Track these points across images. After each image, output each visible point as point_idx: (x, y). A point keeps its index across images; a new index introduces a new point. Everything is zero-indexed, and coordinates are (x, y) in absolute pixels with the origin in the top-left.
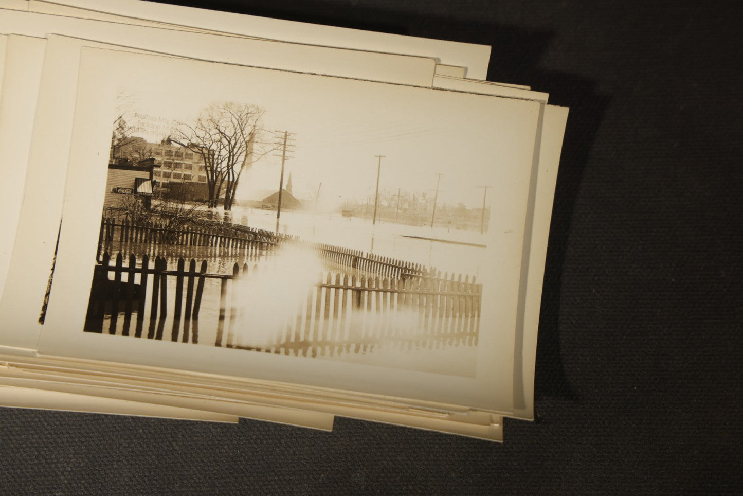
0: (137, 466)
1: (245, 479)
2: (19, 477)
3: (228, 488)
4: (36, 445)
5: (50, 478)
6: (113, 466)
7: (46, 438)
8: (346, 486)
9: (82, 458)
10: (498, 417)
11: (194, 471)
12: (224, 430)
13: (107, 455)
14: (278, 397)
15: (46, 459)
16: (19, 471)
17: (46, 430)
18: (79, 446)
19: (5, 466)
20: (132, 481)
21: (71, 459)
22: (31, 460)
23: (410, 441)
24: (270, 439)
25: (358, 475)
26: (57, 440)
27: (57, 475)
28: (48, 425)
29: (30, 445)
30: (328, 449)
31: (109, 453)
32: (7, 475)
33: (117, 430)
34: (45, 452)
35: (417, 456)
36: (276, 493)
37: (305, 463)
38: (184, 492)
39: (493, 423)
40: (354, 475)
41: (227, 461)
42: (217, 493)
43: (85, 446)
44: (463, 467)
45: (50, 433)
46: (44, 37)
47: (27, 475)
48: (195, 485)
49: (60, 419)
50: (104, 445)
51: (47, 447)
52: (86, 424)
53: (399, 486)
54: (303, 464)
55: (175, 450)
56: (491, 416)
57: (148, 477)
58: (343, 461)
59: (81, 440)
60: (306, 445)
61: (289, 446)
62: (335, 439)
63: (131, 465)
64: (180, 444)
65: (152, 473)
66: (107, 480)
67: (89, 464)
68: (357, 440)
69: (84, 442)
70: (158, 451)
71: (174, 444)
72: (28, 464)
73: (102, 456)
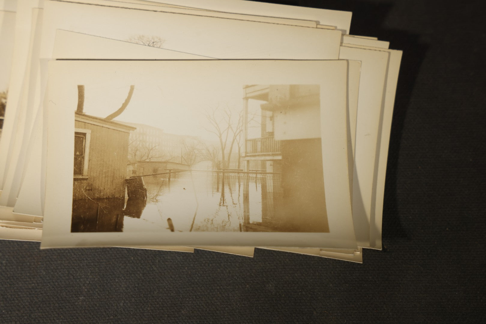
0: (130, 280)
1: (199, 288)
2: (57, 287)
3: (187, 294)
4: (67, 267)
5: (76, 288)
6: (115, 281)
7: (73, 263)
8: (263, 292)
9: (96, 275)
10: (359, 248)
11: (166, 284)
12: (185, 257)
13: (112, 274)
15: (73, 276)
16: (57, 283)
17: (73, 258)
18: (94, 268)
19: (48, 280)
20: (128, 290)
21: (89, 276)
22: (64, 277)
23: (303, 264)
24: (214, 263)
25: (270, 285)
26: (80, 264)
27: (80, 286)
29: (63, 267)
30: (251, 269)
31: (113, 272)
32: (50, 286)
33: (117, 258)
34: (73, 271)
35: (308, 273)
36: (218, 297)
38: (160, 296)
39: (356, 252)
40: (267, 286)
41: (187, 277)
42: (181, 297)
43: (98, 268)
44: (337, 280)
45: (75, 260)
47: (62, 286)
48: (167, 292)
50: (109, 267)
51: (74, 268)
52: (98, 254)
53: (296, 292)
54: (235, 279)
55: (154, 270)
57: (137, 287)
58: (260, 277)
59: (95, 264)
60: (237, 267)
61: (226, 268)
62: (255, 263)
63: (127, 280)
64: (157, 266)
65: (140, 285)
66: (111, 289)
67: (100, 279)
68: (269, 264)
69: (97, 265)
70: (143, 271)
71: (153, 266)
72: (62, 279)
73: (108, 274)
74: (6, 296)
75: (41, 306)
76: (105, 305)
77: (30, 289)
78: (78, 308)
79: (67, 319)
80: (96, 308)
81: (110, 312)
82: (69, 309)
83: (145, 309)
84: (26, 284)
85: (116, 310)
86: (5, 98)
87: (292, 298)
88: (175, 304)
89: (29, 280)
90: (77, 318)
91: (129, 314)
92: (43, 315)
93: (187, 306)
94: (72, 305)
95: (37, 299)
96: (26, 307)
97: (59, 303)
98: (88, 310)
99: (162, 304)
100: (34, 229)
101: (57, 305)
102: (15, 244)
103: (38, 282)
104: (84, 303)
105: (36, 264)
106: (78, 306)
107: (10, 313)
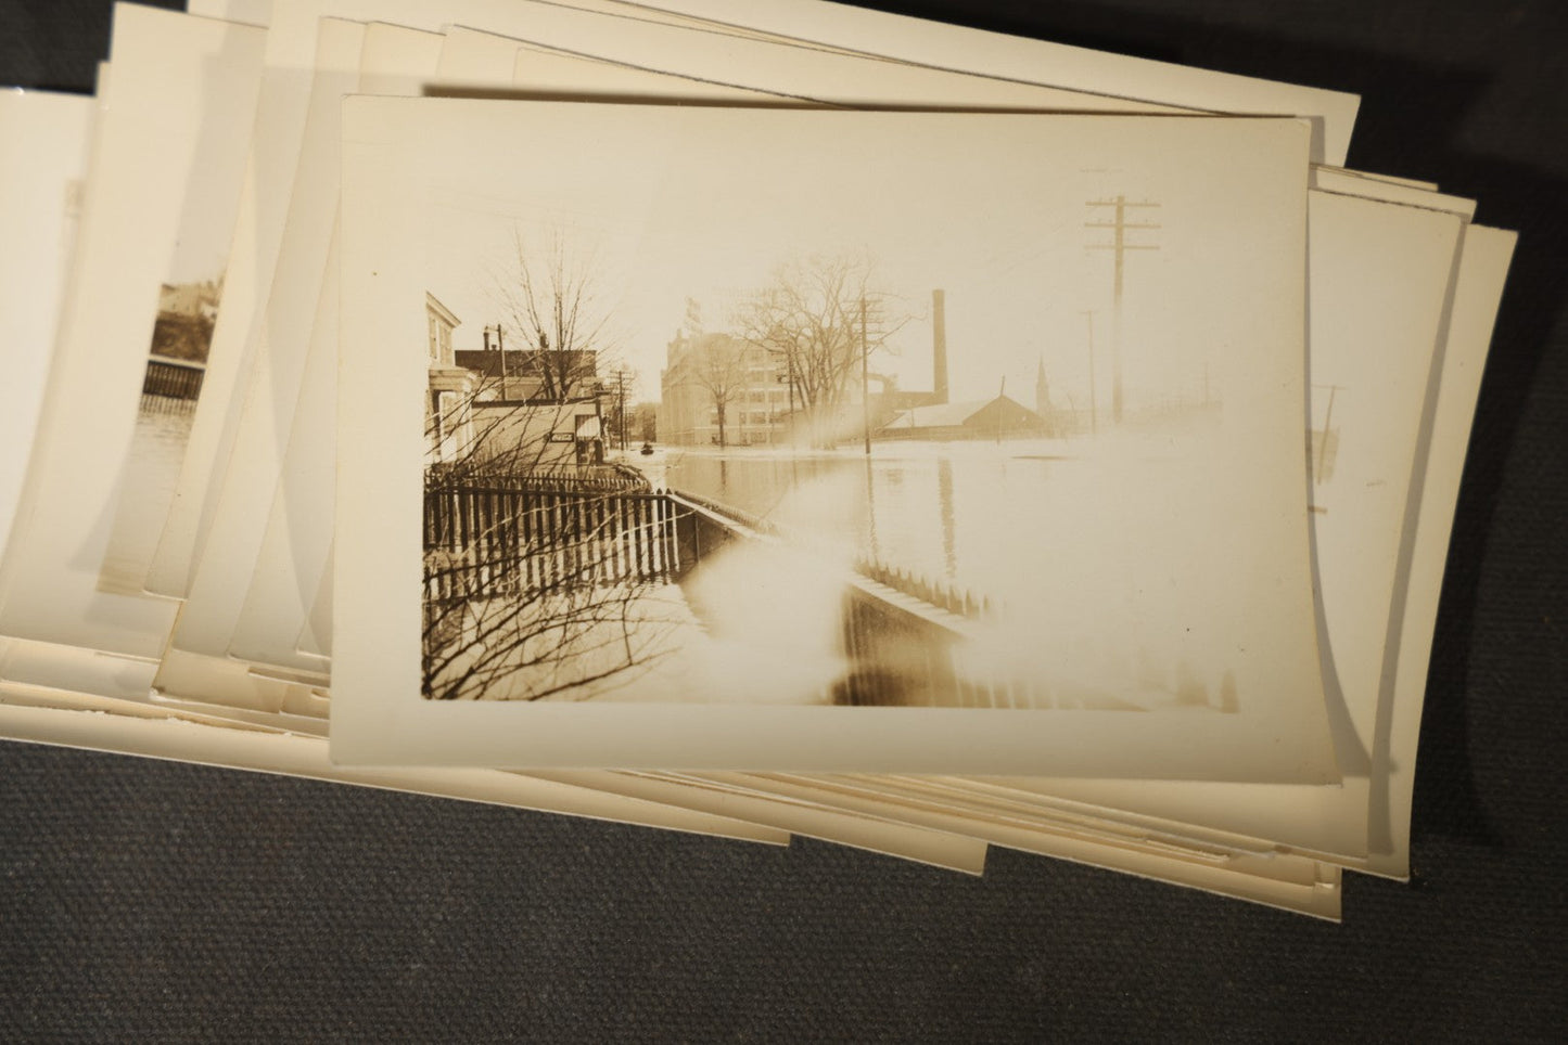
0: (577, 920)
1: (795, 962)
2: (339, 925)
3: (758, 979)
4: (376, 863)
5: (402, 931)
6: (528, 918)
7: (396, 850)
8: (1003, 991)
9: (467, 897)
10: (1331, 869)
11: (690, 939)
12: (757, 859)
13: (518, 894)
14: (873, 798)
15: (393, 893)
16: (339, 913)
17: (397, 833)
18: (462, 872)
19: (313, 901)
20: (566, 950)
21: (444, 896)
22: (365, 893)
23: (1142, 909)
24: (850, 884)
25: (1030, 970)
26: (417, 857)
27: (414, 928)
28: (402, 824)
29: (363, 862)
30: (969, 913)
31: (522, 890)
32: (316, 919)
33: (538, 844)
34: (394, 879)
35: (1155, 941)
36: (858, 995)
37: (920, 939)
38: (669, 979)
39: (1321, 881)
40: (1020, 971)
41: (759, 923)
42: (737, 987)
43: (473, 871)
44: (1250, 969)
45: (403, 841)
46: (437, 31)
47: (356, 922)
48: (693, 967)
49: (426, 814)
50: (512, 873)
51: (396, 868)
52: (477, 828)
53: (1113, 999)
54: (917, 940)
55: (656, 893)
56: (1317, 867)
57: (598, 944)
58: (999, 940)
59: (466, 859)
60: (925, 902)
61: (889, 902)
62: (985, 894)
63: (564, 916)
64: (666, 881)
65: (606, 938)
66: (514, 945)
67: (480, 909)
68: (1030, 899)
69: (472, 864)
70: (620, 892)
71: (653, 880)
72: (357, 900)
73: (506, 896)
74: (175, 944)
75: (287, 981)
76: (491, 995)
77: (252, 924)
78: (403, 998)
79: (365, 1032)
80: (462, 1002)
81: (504, 1019)
82: (374, 1000)
83: (617, 1019)
84: (241, 907)
85: (524, 1015)
86: (213, 303)
87: (1100, 1019)
88: (716, 1010)
89: (252, 895)
90: (399, 1030)
91: (566, 1029)
92: (289, 1013)
93: (755, 1017)
94: (384, 988)
95: (275, 960)
96: (237, 982)
97: (344, 976)
98: (434, 1006)
99: (676, 1005)
100: (281, 733)
101: (336, 983)
102: (216, 775)
103: (281, 903)
104: (425, 984)
105: (277, 844)
106: (404, 992)
107: (185, 997)
